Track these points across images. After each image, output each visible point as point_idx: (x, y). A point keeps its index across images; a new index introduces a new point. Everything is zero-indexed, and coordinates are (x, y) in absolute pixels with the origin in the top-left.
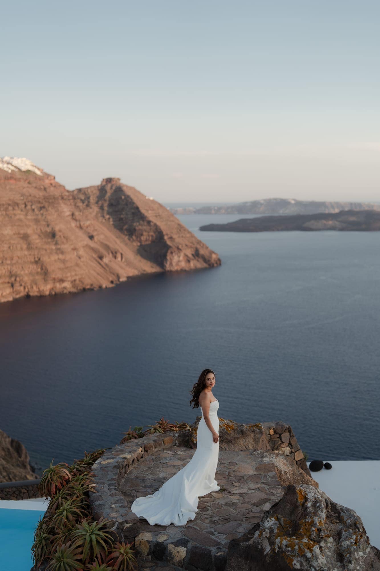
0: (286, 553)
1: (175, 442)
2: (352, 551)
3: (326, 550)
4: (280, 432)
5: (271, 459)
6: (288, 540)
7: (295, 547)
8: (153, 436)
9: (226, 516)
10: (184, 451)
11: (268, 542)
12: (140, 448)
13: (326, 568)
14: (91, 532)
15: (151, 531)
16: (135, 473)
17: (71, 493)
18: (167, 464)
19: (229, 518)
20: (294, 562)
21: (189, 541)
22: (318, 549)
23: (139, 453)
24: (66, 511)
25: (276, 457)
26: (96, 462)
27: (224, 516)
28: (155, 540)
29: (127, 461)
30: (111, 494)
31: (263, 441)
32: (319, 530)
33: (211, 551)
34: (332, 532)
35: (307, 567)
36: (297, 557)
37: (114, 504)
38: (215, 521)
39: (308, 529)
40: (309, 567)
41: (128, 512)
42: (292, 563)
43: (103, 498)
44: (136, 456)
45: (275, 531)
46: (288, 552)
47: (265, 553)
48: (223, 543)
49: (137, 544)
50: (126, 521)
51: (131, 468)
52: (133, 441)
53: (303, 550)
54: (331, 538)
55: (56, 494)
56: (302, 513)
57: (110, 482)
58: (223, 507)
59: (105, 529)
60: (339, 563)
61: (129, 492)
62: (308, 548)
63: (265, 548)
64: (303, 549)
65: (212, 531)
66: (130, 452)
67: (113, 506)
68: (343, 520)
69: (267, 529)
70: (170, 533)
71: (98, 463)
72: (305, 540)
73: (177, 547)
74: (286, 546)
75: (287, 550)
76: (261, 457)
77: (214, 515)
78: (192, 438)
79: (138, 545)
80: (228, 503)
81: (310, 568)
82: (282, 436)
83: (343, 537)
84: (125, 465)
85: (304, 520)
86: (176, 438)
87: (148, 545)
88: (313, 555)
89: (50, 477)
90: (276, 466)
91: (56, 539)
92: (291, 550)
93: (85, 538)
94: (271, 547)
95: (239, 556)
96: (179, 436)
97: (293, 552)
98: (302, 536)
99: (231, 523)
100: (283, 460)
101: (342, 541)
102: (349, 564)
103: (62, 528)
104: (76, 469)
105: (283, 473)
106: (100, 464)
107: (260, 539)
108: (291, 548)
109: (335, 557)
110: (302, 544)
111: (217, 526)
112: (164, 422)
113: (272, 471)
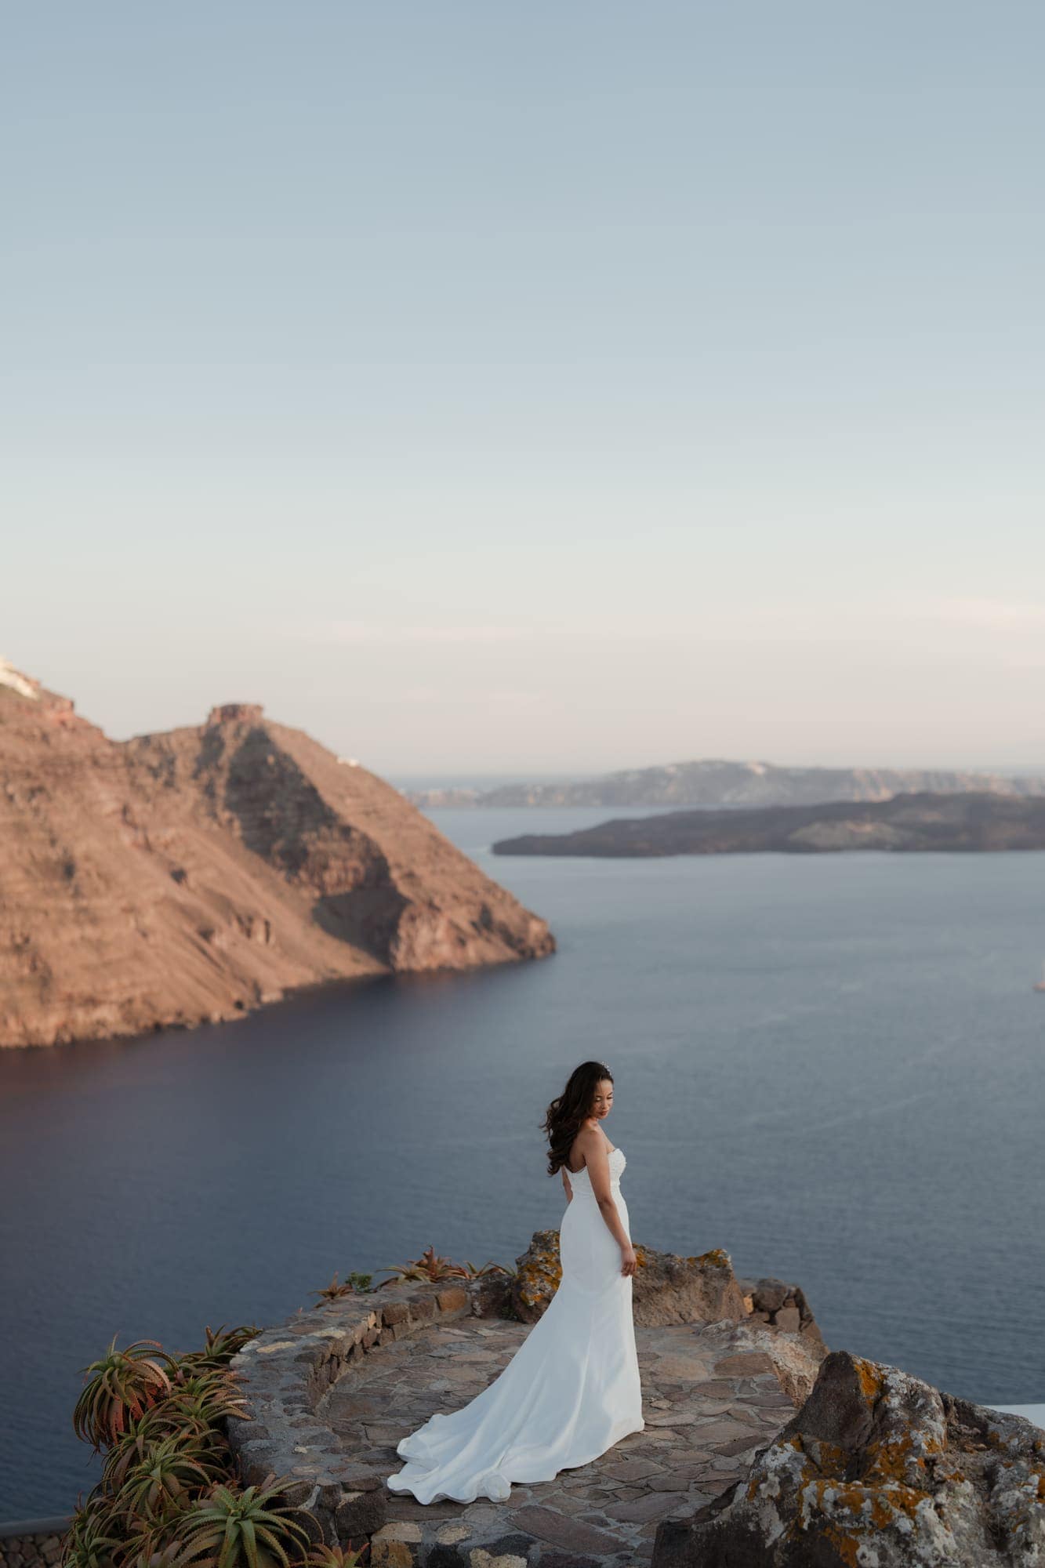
0: (837, 1523)
1: (472, 1305)
2: (1031, 1515)
3: (955, 1514)
4: (772, 1306)
5: (760, 1343)
6: (839, 1487)
7: (862, 1505)
8: (406, 1288)
9: (639, 1479)
10: (499, 1328)
11: (777, 1511)
12: (370, 1315)
13: (959, 1563)
14: (240, 1513)
15: (417, 1519)
16: (357, 1384)
17: (173, 1423)
18: (452, 1358)
19: (648, 1486)
20: (862, 1549)
21: (532, 1542)
22: (932, 1510)
23: (369, 1329)
24: (159, 1469)
25: (774, 1338)
26: (242, 1350)
27: (632, 1479)
28: (430, 1541)
29: (335, 1346)
30: (292, 1423)
31: (731, 1298)
32: (930, 1463)
33: (601, 1564)
34: (966, 1471)
35: (902, 1562)
36: (870, 1534)
37: (304, 1445)
38: (607, 1493)
39: (896, 1461)
40: (906, 1560)
41: (346, 1462)
42: (855, 1553)
43: (270, 1432)
44: (361, 1336)
45: (795, 1479)
46: (841, 1522)
47: (769, 1543)
48: (636, 1545)
49: (376, 1554)
50: (343, 1484)
51: (345, 1370)
52: (348, 1301)
53: (887, 1511)
54: (967, 1482)
55: (127, 1430)
56: (875, 1425)
57: (287, 1394)
58: (627, 1459)
59: (281, 1507)
60: (994, 1553)
61: (343, 1428)
62: (903, 1506)
63: (768, 1530)
64: (887, 1508)
65: (599, 1517)
66: (341, 1325)
67: (302, 1449)
68: (998, 1441)
69: (773, 1474)
70: (474, 1522)
71: (250, 1351)
72: (893, 1486)
73: (497, 1558)
74: (836, 1504)
75: (838, 1515)
76: (728, 1337)
77: (602, 1478)
78: (523, 1291)
79: (380, 1558)
80: (641, 1448)
81: (910, 1562)
82: (778, 1316)
83: (1002, 1481)
84: (328, 1356)
85: (884, 1441)
86: (474, 1294)
87: (409, 1556)
88: (918, 1525)
89: (110, 1385)
90: (775, 1362)
91: (130, 1547)
92: (851, 1515)
93: (224, 1532)
94: (786, 1524)
95: (688, 1562)
96: (483, 1289)
97: (857, 1521)
98: (881, 1477)
99: (652, 1496)
100: (793, 1345)
101: (1001, 1490)
102: (1025, 1552)
103: (151, 1515)
104: (184, 1373)
105: (795, 1382)
106: (253, 1353)
107: (753, 1504)
108: (852, 1507)
109: (983, 1536)
110: (883, 1495)
111: (614, 1505)
112: (435, 1259)
113: (763, 1372)
